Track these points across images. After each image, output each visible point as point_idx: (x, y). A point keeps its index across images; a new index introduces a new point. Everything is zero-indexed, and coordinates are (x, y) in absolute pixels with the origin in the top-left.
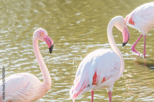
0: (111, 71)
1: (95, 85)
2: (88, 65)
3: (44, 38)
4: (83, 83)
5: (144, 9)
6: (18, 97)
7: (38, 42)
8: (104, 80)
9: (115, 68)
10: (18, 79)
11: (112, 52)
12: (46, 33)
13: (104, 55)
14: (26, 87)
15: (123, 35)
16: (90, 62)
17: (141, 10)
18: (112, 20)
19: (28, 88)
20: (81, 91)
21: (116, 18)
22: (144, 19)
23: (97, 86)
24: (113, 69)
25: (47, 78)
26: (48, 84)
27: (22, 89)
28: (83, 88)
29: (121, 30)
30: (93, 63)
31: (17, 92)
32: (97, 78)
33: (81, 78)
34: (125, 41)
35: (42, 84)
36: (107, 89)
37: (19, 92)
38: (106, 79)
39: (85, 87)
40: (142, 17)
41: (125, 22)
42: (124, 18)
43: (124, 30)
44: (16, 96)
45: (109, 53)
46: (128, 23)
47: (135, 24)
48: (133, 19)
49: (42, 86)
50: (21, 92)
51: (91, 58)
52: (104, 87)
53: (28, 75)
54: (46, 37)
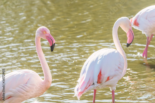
0: (115, 71)
1: (100, 84)
2: (94, 63)
3: (46, 36)
4: (88, 81)
5: (149, 11)
6: (18, 92)
7: (40, 39)
8: (108, 79)
9: (119, 68)
10: (19, 75)
11: (116, 52)
12: (48, 32)
13: (109, 55)
14: (26, 83)
15: (128, 36)
16: (95, 61)
17: (145, 12)
18: (118, 20)
19: (28, 85)
20: (86, 89)
21: (122, 19)
22: (149, 21)
23: (101, 85)
24: (117, 68)
25: (48, 76)
26: (49, 82)
27: (23, 85)
28: (88, 86)
29: (126, 30)
30: (99, 62)
31: (18, 88)
32: (102, 77)
33: (86, 76)
34: (129, 41)
35: (43, 81)
36: (110, 88)
37: (20, 87)
38: (110, 78)
39: (90, 85)
40: (146, 19)
41: (130, 23)
42: (130, 19)
43: (129, 31)
44: (16, 92)
45: (113, 52)
46: (133, 24)
47: (139, 26)
48: (138, 21)
49: (43, 83)
50: (22, 88)
51: (96, 57)
52: (108, 86)
53: (29, 72)
54: (48, 35)
